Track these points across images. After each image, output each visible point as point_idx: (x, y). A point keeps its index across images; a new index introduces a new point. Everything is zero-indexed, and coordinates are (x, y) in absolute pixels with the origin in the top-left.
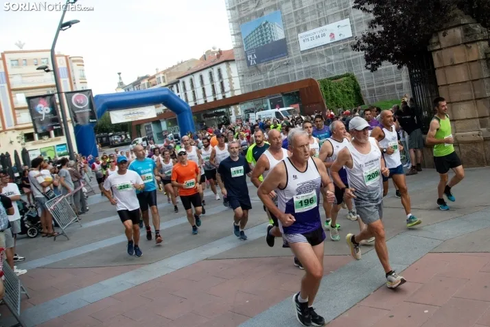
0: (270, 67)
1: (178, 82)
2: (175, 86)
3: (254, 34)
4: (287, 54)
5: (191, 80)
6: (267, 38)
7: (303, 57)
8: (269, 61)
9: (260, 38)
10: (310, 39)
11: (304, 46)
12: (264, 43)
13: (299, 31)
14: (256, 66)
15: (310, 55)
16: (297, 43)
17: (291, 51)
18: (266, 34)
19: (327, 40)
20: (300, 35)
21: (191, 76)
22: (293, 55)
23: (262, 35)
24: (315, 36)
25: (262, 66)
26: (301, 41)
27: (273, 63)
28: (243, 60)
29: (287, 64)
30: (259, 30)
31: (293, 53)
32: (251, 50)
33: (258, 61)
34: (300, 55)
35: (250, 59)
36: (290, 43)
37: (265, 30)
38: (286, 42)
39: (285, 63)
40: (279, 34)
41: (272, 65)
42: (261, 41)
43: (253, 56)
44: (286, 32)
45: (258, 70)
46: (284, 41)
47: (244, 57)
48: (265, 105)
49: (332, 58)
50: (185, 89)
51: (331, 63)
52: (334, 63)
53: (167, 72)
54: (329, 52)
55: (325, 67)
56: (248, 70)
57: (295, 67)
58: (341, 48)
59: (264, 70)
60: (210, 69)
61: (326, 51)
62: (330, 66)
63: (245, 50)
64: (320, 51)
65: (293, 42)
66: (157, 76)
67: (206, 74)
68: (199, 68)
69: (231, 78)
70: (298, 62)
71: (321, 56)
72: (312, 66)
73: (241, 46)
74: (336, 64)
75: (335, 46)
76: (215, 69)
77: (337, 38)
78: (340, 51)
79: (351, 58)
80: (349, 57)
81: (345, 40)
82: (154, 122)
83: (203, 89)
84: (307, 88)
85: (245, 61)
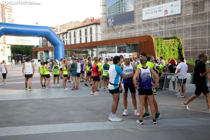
0: (121, 28)
2: (65, 34)
3: (114, 6)
4: (133, 22)
5: (75, 32)
6: (122, 10)
7: (143, 24)
8: (121, 24)
9: (118, 9)
10: (150, 13)
11: (145, 17)
12: (119, 13)
13: (144, 7)
14: (112, 27)
15: (148, 24)
16: (141, 15)
17: (136, 19)
18: (122, 7)
19: (162, 14)
20: (144, 9)
23: (119, 7)
24: (154, 11)
25: (116, 27)
26: (144, 13)
27: (124, 26)
28: (105, 22)
29: (132, 28)
30: (118, 3)
31: (137, 22)
32: (111, 16)
33: (114, 24)
34: (142, 23)
35: (110, 22)
36: (137, 14)
37: (122, 4)
38: (134, 14)
39: (131, 27)
40: (130, 8)
41: (122, 28)
42: (118, 11)
43: (112, 21)
44: (135, 6)
45: (114, 29)
46: (132, 13)
47: (106, 21)
48: (114, 50)
49: (163, 27)
50: (70, 37)
51: (161, 30)
52: (163, 30)
53: (63, 26)
54: (161, 23)
55: (157, 32)
56: (107, 29)
57: (137, 30)
58: (171, 21)
59: (117, 30)
60: (86, 28)
61: (159, 22)
62: (160, 32)
63: (107, 16)
64: (155, 21)
65: (139, 14)
66: (56, 28)
67: (83, 30)
68: (80, 26)
69: (97, 34)
70: (140, 27)
71: (156, 25)
72: (148, 31)
73: (105, 14)
74: (165, 31)
75: (166, 19)
76: (89, 27)
77: (169, 14)
78: (169, 23)
79: (176, 29)
80: (175, 27)
81: (175, 15)
82: (45, 51)
83: (81, 38)
84: (145, 42)
85: (106, 23)
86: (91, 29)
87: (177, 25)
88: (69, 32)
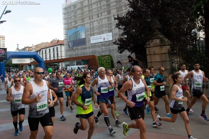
1: (40, 50)
2: (39, 52)
3: (73, 35)
4: (85, 44)
5: (46, 50)
6: (78, 37)
7: (91, 46)
8: (77, 46)
9: (75, 37)
10: (95, 39)
11: (92, 42)
12: (76, 39)
13: (91, 36)
14: (72, 48)
15: (94, 46)
16: (90, 41)
17: (87, 43)
18: (78, 35)
19: (102, 40)
20: (91, 37)
21: (46, 49)
22: (88, 45)
23: (76, 36)
24: (97, 38)
25: (75, 48)
26: (91, 39)
27: (80, 47)
29: (85, 48)
30: (75, 33)
31: (87, 44)
32: (71, 41)
33: (73, 46)
34: (91, 45)
37: (78, 34)
40: (83, 36)
41: (78, 48)
42: (75, 38)
43: (71, 44)
44: (86, 35)
45: (73, 49)
46: (85, 39)
48: (74, 64)
49: (103, 48)
50: (42, 54)
51: (102, 50)
52: (104, 50)
53: (37, 46)
54: (102, 45)
55: (100, 51)
56: (68, 49)
57: (88, 50)
58: (107, 44)
59: (75, 50)
60: (53, 47)
61: (101, 45)
62: (102, 51)
63: (69, 41)
64: (98, 44)
65: (88, 40)
66: (32, 47)
67: (52, 49)
68: (49, 46)
69: (61, 51)
70: (89, 48)
71: (99, 47)
72: (95, 50)
73: (67, 39)
74: (105, 50)
75: (105, 43)
76: (56, 47)
77: (106, 40)
78: (107, 45)
79: (111, 49)
80: (110, 48)
81: (109, 41)
82: (29, 65)
83: (50, 54)
84: (92, 59)
85: (68, 45)
86: (57, 48)
87: (111, 47)
88: (41, 50)
